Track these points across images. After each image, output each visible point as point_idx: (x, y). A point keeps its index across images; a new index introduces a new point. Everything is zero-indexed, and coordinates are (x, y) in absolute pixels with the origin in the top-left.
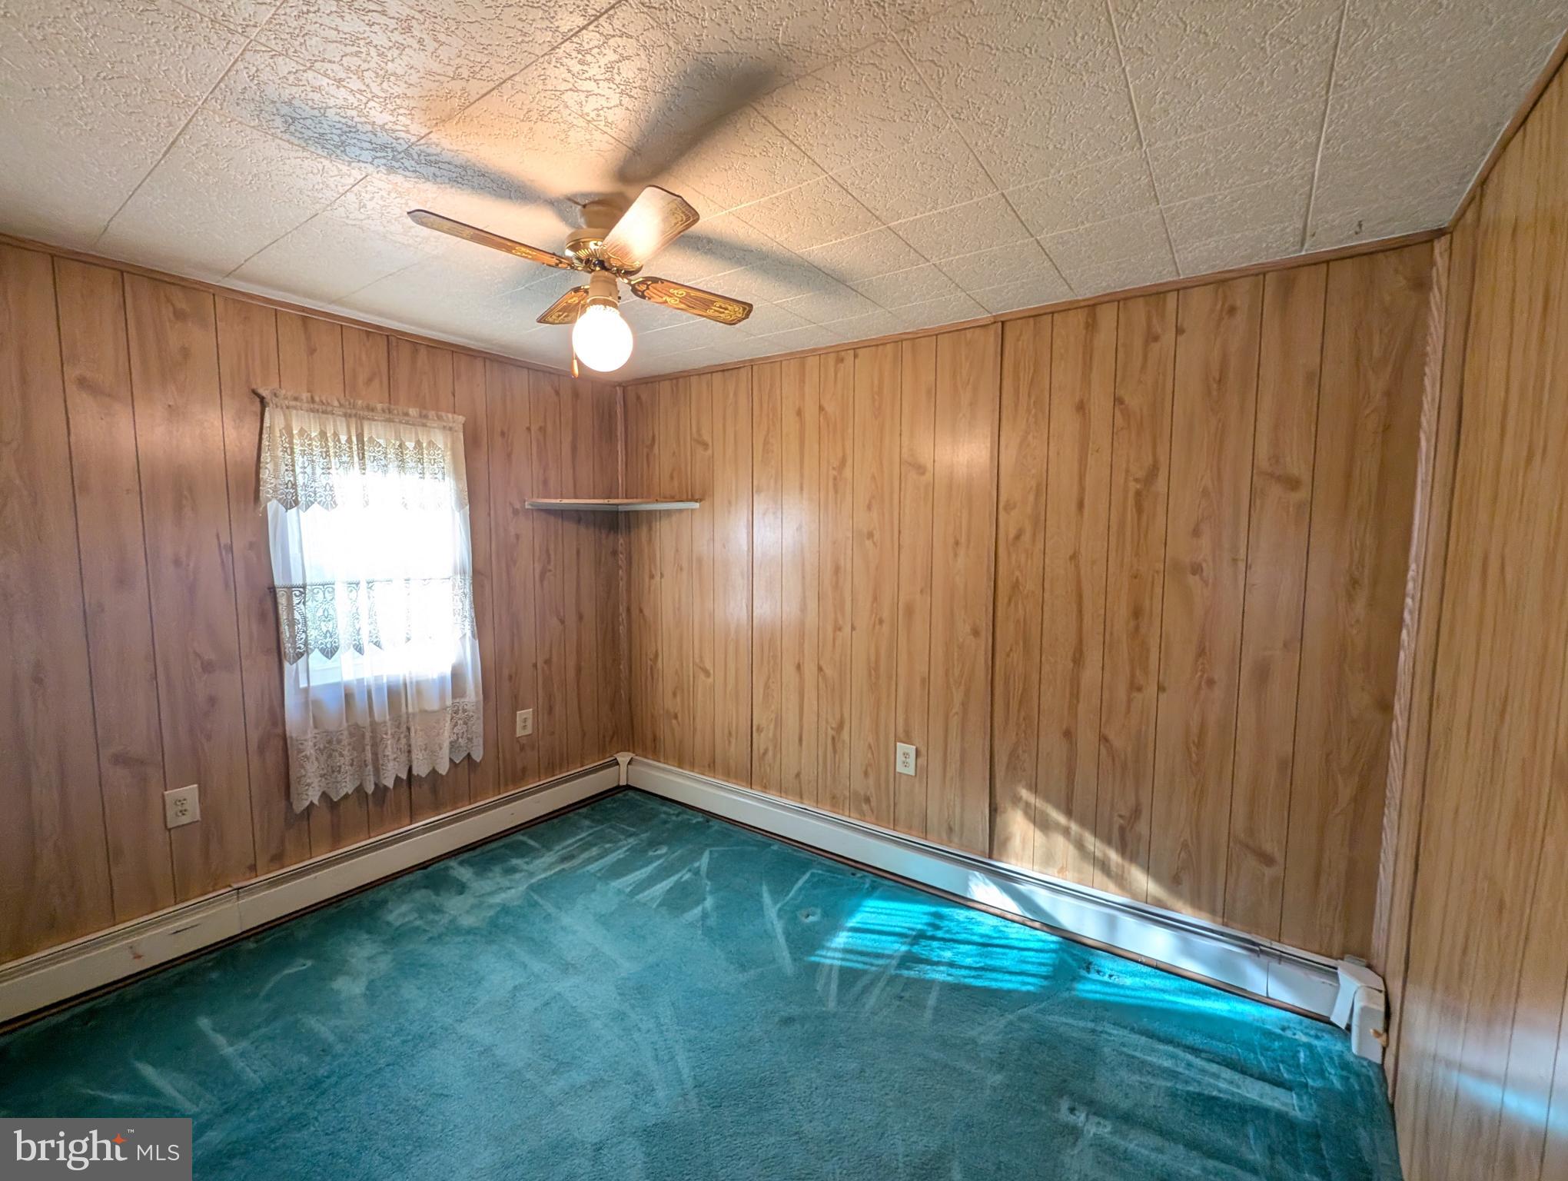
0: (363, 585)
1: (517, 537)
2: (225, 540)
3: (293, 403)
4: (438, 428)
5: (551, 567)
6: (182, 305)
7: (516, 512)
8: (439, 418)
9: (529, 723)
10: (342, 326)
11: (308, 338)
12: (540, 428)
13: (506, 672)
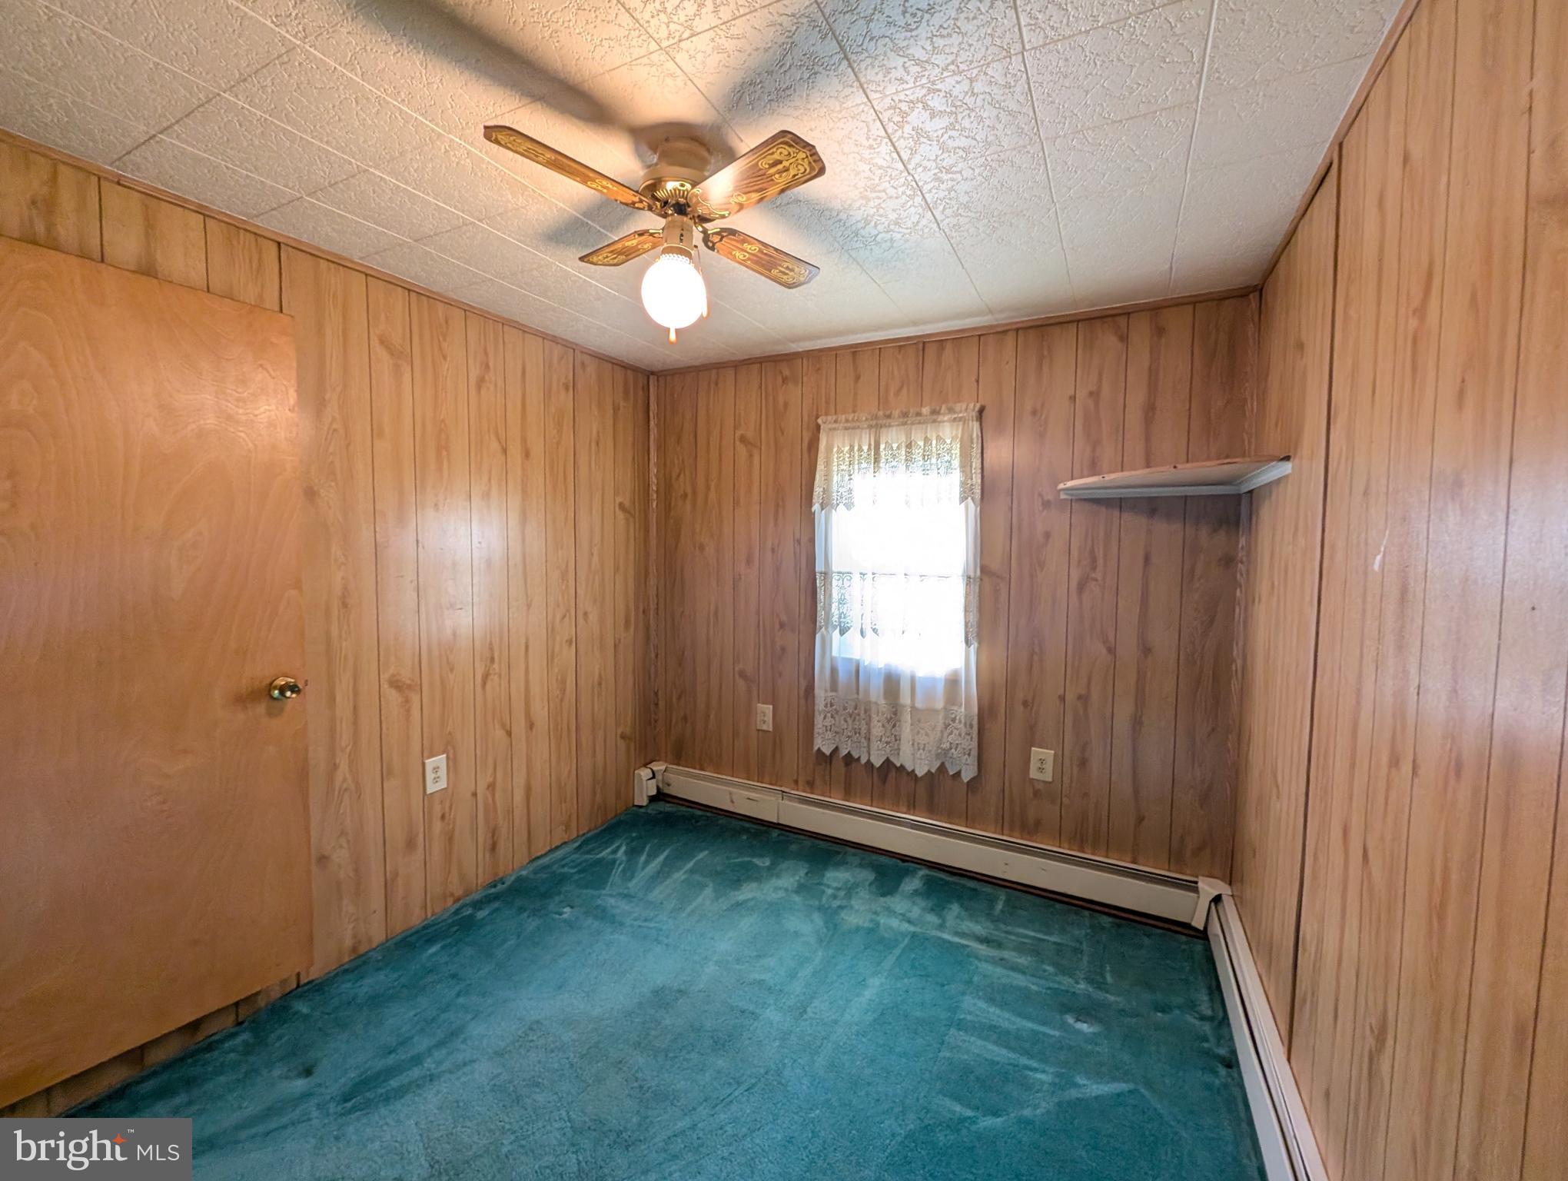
0: (869, 576)
1: (1047, 535)
2: (797, 536)
3: (834, 426)
4: (949, 421)
5: (1098, 575)
6: (786, 372)
7: (1046, 504)
8: (951, 410)
9: (1049, 766)
10: (878, 348)
11: (856, 368)
12: (1091, 394)
13: (1020, 695)
